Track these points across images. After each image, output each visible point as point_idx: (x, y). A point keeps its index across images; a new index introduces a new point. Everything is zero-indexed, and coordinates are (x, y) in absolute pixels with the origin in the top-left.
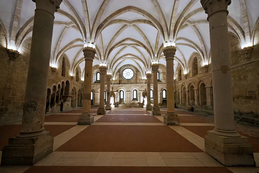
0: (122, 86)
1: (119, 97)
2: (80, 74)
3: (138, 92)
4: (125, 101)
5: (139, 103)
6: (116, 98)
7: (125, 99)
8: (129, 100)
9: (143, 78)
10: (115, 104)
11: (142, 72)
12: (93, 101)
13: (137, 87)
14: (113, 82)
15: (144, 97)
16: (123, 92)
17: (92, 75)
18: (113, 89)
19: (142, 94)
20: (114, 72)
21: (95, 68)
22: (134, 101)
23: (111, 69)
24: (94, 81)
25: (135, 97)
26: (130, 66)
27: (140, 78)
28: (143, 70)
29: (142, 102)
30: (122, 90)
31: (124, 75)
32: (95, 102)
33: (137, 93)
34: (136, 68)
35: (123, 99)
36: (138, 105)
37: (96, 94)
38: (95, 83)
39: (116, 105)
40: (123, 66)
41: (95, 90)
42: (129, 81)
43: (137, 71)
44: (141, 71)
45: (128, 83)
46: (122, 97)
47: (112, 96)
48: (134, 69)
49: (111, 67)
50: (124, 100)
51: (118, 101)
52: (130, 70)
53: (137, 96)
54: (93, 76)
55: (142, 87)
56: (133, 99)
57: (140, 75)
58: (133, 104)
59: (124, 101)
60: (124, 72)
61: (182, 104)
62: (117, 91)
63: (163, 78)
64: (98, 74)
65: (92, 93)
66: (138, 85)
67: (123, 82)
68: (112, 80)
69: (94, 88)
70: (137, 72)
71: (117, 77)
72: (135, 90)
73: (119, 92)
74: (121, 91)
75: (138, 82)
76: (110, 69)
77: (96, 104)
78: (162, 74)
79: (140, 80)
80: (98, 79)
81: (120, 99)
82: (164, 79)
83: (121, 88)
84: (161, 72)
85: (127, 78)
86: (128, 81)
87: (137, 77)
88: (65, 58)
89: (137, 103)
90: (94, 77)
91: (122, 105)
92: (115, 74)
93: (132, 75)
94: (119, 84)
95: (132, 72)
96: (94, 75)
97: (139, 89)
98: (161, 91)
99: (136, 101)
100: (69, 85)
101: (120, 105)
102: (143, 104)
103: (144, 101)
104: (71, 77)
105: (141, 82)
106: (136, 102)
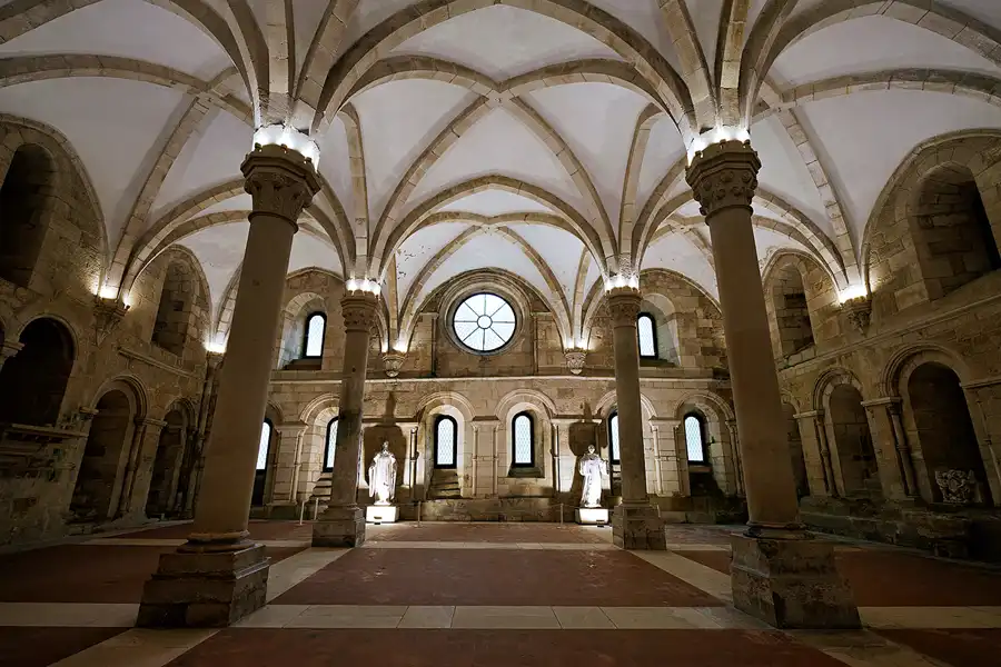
0: (448, 388)
1: (430, 453)
2: (197, 310)
3: (546, 424)
4: (467, 478)
5: (552, 494)
6: (407, 461)
7: (466, 467)
8: (486, 472)
9: (569, 344)
10: (400, 498)
11: (567, 308)
12: (267, 480)
13: (539, 396)
14: (395, 364)
15: (580, 453)
16: (451, 424)
17: (280, 320)
18: (391, 401)
19: (564, 438)
20: (403, 309)
21: (296, 283)
22: (520, 481)
23: (376, 261)
24: (282, 358)
25: (524, 456)
26: (496, 280)
27: (554, 342)
28: (570, 299)
29: (566, 485)
30: (446, 409)
31: (462, 330)
32: (278, 489)
33: (538, 431)
34: (528, 290)
35: (454, 466)
36: (544, 501)
37: (285, 431)
38: (291, 366)
39: (407, 503)
40: (459, 277)
41: (284, 413)
42: (486, 362)
43: (536, 302)
44: (557, 306)
45: (486, 373)
46: (445, 458)
47: (386, 445)
48: (516, 295)
49: (381, 245)
50: (460, 470)
51: (420, 478)
52: (494, 302)
53: (537, 446)
54: (282, 327)
55: (563, 393)
56: (514, 465)
57: (550, 328)
58: (515, 496)
59: (461, 481)
60: (463, 313)
61: (836, 496)
62: (418, 418)
63: (683, 342)
64: (317, 324)
65: (266, 428)
66: (542, 382)
67: (453, 365)
68: (391, 351)
69: (277, 400)
70: (533, 311)
71: (423, 336)
72: (523, 413)
73: (430, 421)
74: (440, 418)
75: (542, 364)
76: (370, 255)
77: (283, 496)
78: (673, 325)
79: (551, 352)
80: (314, 349)
81: (437, 467)
82: (690, 352)
83: (443, 396)
84: (666, 314)
85: (475, 343)
86: (483, 359)
87: (533, 340)
88: (55, 165)
89: (538, 493)
90: (286, 332)
91: (445, 502)
92: (408, 320)
93: (507, 331)
94: (434, 375)
95: (507, 313)
96: (287, 323)
97: (549, 405)
98: (676, 419)
99: (532, 480)
100: (72, 357)
101: (433, 507)
102: (575, 499)
103: (579, 480)
104: (99, 303)
105: (559, 364)
106: (535, 485)
